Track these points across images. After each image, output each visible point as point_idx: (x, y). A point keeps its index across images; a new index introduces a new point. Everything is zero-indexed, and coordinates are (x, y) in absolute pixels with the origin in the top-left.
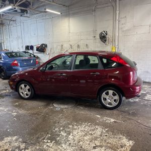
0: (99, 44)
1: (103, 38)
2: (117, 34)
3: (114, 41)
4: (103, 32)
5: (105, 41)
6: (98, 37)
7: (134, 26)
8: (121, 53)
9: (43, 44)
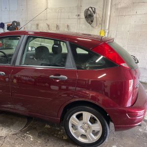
0: (84, 26)
1: (89, 17)
2: (109, 13)
3: (103, 22)
4: (90, 9)
5: (92, 21)
6: (83, 16)
7: (133, 3)
8: (113, 39)
9: (14, 22)
